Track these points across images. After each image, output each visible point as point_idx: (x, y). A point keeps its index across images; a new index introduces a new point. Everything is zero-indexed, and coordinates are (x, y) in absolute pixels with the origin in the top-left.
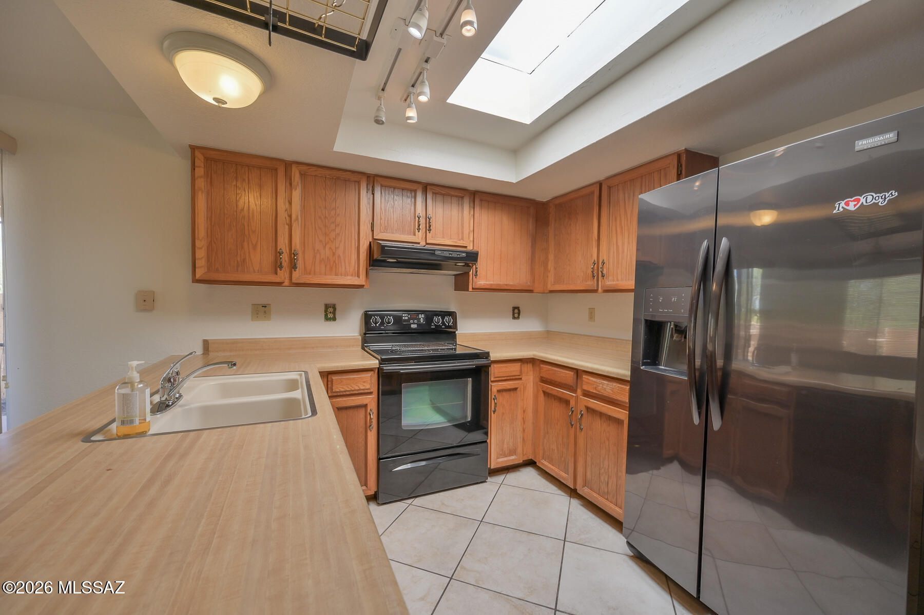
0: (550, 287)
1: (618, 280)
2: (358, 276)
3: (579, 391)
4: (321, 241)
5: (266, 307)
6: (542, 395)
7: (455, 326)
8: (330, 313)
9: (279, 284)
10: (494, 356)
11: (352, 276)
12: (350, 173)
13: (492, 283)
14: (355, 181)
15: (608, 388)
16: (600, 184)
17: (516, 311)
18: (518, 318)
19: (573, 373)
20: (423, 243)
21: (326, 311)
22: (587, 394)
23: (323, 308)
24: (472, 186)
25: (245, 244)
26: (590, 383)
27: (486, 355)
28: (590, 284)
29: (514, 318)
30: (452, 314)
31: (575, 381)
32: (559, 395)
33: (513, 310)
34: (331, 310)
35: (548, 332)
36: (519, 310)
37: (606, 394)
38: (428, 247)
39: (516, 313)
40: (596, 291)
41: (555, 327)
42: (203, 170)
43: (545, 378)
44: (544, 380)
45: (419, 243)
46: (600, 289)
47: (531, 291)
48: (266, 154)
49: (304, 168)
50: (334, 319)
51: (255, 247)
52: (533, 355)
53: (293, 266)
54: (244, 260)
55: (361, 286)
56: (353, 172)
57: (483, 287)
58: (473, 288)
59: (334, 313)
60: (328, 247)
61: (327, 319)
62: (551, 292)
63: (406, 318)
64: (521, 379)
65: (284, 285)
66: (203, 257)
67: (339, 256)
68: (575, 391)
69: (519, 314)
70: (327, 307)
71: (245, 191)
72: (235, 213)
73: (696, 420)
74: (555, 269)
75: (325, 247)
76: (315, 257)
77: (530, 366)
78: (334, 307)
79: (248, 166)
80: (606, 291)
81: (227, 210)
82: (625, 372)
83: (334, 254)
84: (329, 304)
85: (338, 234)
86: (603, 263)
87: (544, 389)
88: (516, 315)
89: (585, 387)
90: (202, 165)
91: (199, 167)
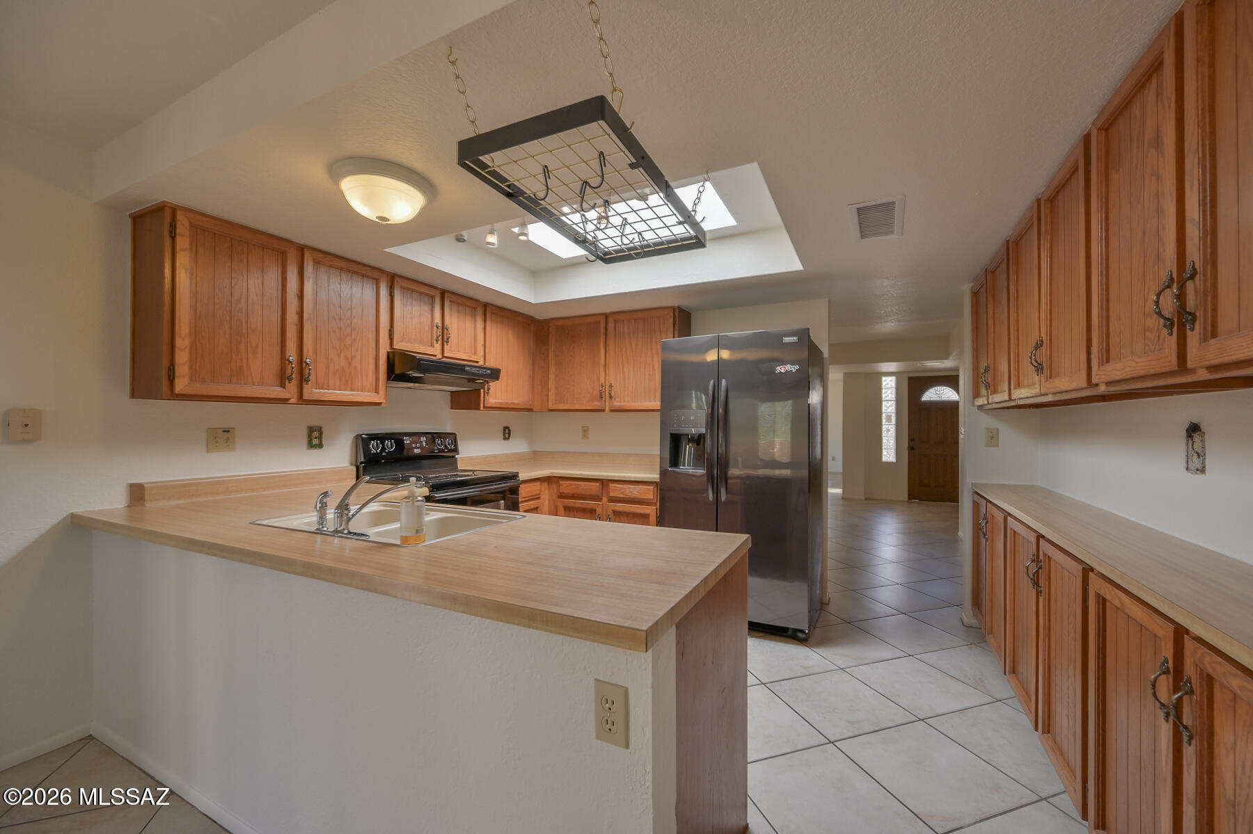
0: (551, 407)
1: (624, 402)
2: (377, 391)
3: (605, 499)
4: (335, 348)
5: (229, 431)
6: (563, 509)
7: (456, 450)
8: (316, 438)
9: (284, 401)
10: (523, 476)
11: (369, 391)
12: (369, 269)
13: (500, 401)
14: (374, 279)
15: (634, 491)
16: (606, 316)
17: (507, 431)
18: (509, 438)
19: (598, 484)
20: (439, 356)
21: (310, 436)
22: (613, 500)
23: (305, 433)
24: (484, 298)
25: (243, 347)
26: (616, 491)
27: (514, 476)
28: (596, 404)
29: (505, 439)
30: (453, 436)
31: (601, 491)
32: (584, 506)
33: (504, 430)
34: (316, 434)
35: (535, 452)
36: (509, 431)
37: (633, 496)
38: (444, 359)
39: (507, 433)
40: (603, 411)
41: (540, 447)
42: (188, 240)
43: (564, 493)
44: (562, 496)
45: (435, 356)
46: (607, 409)
47: (530, 410)
48: (271, 231)
49: (319, 256)
50: (320, 446)
51: (255, 352)
52: (551, 473)
53: (303, 380)
54: (241, 367)
55: (379, 404)
56: (374, 268)
57: (494, 406)
58: (484, 407)
59: (320, 438)
60: (343, 355)
61: (311, 446)
62: (551, 410)
63: (408, 442)
64: (539, 498)
65: (290, 402)
66: (185, 363)
67: (355, 368)
68: (600, 500)
69: (509, 434)
70: (311, 430)
71: (243, 275)
72: (229, 304)
73: (711, 497)
74: (556, 388)
75: (339, 356)
76: (328, 367)
77: (545, 485)
78: (320, 430)
79: (248, 243)
80: (613, 411)
81: (218, 299)
82: (655, 476)
83: (350, 364)
84: (313, 427)
85: (355, 340)
86: (611, 386)
87: (564, 505)
88: (507, 435)
89: (612, 494)
90: (187, 233)
91: (183, 235)
